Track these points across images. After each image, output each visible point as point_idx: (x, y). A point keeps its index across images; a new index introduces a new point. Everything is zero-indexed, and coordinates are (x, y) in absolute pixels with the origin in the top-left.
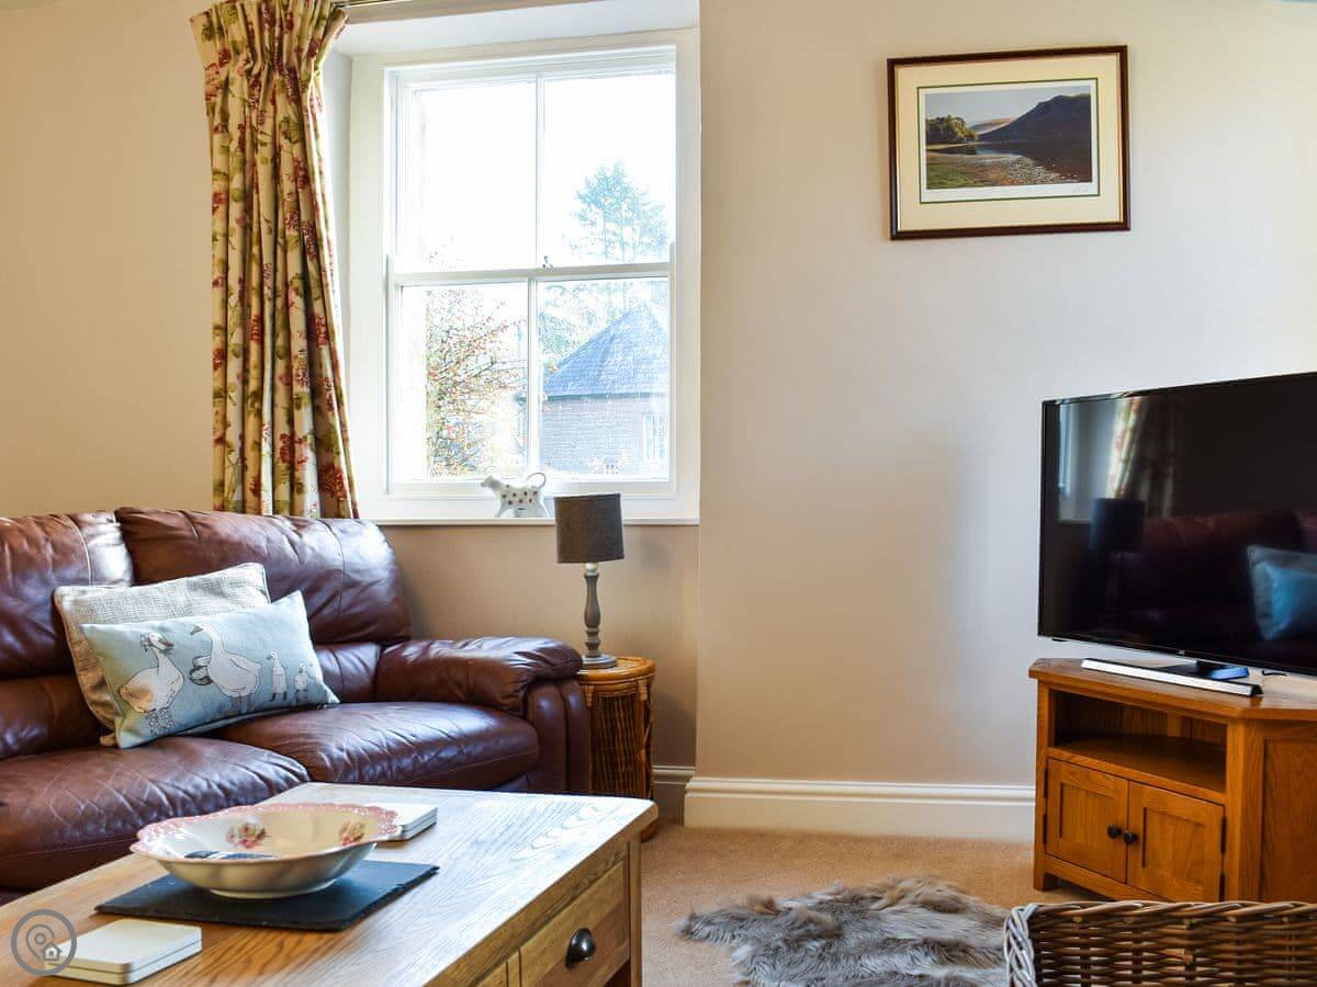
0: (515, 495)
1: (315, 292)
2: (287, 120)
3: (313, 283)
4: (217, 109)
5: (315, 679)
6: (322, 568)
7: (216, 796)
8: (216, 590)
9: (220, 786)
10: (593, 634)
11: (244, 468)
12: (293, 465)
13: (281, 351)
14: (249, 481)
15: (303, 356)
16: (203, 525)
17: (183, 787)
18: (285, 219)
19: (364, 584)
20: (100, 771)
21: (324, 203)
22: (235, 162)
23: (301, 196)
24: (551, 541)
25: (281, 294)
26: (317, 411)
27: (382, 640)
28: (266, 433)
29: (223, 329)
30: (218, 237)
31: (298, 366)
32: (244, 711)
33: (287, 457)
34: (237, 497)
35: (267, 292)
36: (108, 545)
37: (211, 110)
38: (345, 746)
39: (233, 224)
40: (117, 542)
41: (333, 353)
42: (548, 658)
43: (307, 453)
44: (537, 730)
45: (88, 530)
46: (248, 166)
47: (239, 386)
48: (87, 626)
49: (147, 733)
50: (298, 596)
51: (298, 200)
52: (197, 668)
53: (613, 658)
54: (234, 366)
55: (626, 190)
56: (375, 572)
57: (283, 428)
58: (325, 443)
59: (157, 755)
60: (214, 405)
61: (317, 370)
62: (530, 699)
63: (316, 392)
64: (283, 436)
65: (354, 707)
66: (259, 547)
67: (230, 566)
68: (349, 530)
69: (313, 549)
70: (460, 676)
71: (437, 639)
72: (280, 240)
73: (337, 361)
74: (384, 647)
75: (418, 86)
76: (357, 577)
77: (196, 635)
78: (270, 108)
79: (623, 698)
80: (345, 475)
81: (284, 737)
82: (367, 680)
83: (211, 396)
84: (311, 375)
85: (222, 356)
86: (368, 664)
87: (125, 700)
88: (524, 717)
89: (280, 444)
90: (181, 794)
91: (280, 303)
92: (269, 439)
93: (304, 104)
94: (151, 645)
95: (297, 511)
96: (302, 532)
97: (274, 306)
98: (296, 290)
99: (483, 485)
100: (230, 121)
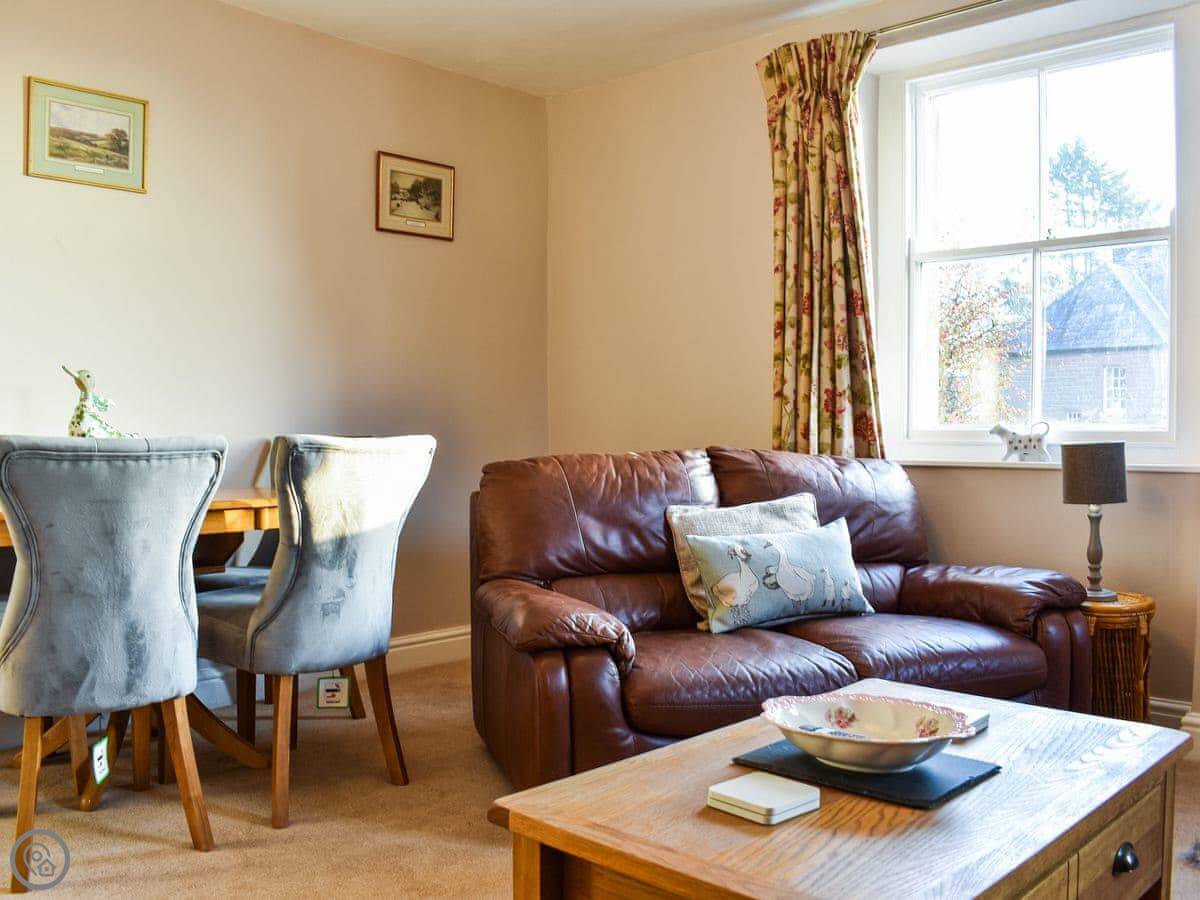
0: (1020, 441)
1: (854, 272)
2: (831, 134)
3: (852, 264)
4: (777, 132)
5: (856, 591)
6: (859, 499)
7: (787, 679)
8: (779, 514)
9: (790, 672)
10: (1095, 569)
11: (797, 416)
12: (834, 414)
13: (826, 322)
14: (801, 427)
15: (844, 325)
16: (770, 461)
17: (762, 668)
18: (830, 214)
19: (892, 514)
20: (703, 649)
21: (861, 199)
22: (791, 172)
23: (842, 194)
24: (1058, 484)
25: (827, 275)
26: (854, 370)
27: (906, 563)
28: (814, 388)
29: (782, 306)
30: (779, 233)
31: (840, 334)
32: (802, 612)
33: (830, 408)
34: (791, 440)
35: (816, 274)
36: (703, 475)
37: (773, 132)
38: (884, 650)
39: (790, 221)
40: (708, 472)
41: (867, 322)
42: (1055, 588)
43: (846, 405)
44: (1046, 652)
45: (689, 463)
46: (801, 174)
47: (794, 351)
48: (690, 536)
49: (732, 622)
50: (843, 521)
51: (840, 198)
52: (769, 575)
53: (1114, 594)
54: (790, 334)
55: (1085, 163)
56: (900, 505)
57: (827, 384)
58: (860, 396)
59: (740, 641)
60: (774, 365)
61: (854, 335)
62: (1039, 624)
63: (853, 354)
64: (827, 391)
65: (886, 617)
66: (811, 480)
67: (790, 494)
68: (880, 468)
69: (852, 484)
70: (976, 599)
71: (954, 564)
72: (826, 231)
73: (870, 327)
74: (907, 568)
75: (932, 93)
76: (886, 508)
77: (768, 549)
78: (817, 126)
79: (1123, 630)
80: (875, 423)
81: (835, 636)
82: (894, 596)
83: (773, 359)
84: (850, 340)
85: (781, 327)
86: (894, 581)
87: (717, 595)
88: (1034, 640)
89: (824, 397)
90: (762, 675)
91: (825, 282)
92: (816, 393)
93: (844, 119)
94: (736, 555)
95: (837, 451)
96: (845, 469)
97: (821, 285)
98: (839, 272)
99: (992, 432)
100: (787, 140)
